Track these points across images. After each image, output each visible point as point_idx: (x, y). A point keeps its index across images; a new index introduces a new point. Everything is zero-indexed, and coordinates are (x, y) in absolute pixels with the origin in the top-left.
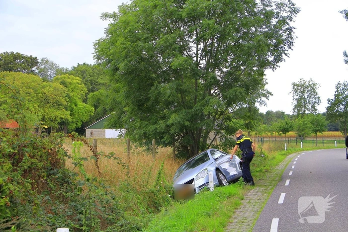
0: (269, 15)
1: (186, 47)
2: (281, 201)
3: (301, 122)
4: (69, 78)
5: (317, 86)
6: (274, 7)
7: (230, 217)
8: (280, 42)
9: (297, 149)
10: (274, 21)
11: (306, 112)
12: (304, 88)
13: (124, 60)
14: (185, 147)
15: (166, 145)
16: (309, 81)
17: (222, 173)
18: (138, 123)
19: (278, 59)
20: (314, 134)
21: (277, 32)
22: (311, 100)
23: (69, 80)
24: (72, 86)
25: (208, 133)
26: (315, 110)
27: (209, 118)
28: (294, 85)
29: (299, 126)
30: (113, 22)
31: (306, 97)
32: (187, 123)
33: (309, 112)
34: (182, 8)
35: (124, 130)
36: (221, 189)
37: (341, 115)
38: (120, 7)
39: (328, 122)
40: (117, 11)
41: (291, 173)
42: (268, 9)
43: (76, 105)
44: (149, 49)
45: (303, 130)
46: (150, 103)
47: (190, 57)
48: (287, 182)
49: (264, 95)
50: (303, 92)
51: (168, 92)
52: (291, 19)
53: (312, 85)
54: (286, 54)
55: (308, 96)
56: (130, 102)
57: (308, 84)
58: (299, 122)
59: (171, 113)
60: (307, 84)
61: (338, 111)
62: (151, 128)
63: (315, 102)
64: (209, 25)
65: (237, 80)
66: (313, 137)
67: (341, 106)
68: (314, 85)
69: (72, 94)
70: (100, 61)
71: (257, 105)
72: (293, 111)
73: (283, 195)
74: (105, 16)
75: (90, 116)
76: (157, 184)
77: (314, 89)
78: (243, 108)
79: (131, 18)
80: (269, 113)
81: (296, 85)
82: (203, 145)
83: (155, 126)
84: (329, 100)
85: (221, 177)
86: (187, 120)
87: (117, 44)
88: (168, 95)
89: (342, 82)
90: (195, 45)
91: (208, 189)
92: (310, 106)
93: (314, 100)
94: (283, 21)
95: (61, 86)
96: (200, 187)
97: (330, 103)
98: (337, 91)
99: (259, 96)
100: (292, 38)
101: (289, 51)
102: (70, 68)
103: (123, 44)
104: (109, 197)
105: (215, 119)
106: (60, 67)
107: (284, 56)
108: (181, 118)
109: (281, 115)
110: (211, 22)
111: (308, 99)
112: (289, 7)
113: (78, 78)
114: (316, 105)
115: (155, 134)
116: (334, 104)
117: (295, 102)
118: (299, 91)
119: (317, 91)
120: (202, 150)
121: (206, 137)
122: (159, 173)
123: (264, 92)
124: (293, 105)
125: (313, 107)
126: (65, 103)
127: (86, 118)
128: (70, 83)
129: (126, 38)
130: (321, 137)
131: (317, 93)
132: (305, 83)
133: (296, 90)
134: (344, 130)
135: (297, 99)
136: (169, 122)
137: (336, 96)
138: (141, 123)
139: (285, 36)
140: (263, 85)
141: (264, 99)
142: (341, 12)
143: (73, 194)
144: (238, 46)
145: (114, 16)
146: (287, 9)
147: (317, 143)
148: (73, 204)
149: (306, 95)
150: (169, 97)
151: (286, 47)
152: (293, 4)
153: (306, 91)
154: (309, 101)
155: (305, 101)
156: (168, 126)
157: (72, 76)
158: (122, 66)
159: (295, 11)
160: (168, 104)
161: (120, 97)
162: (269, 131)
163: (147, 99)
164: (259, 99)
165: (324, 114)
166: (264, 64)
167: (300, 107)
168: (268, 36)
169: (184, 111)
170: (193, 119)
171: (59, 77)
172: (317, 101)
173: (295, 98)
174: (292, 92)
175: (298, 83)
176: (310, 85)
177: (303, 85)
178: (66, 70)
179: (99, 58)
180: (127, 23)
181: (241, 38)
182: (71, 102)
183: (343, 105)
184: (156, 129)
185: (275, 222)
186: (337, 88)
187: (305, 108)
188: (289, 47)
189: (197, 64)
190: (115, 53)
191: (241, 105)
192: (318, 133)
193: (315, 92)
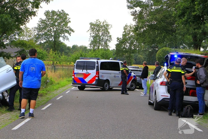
5: (110, 27)
11: (100, 47)
12: (99, 28)
16: (103, 22)
22: (104, 37)
26: (107, 46)
28: (91, 24)
31: (101, 35)
33: (102, 48)
37: (126, 51)
49: (67, 31)
50: (98, 31)
53: (106, 26)
55: (102, 34)
57: (102, 25)
61: (124, 48)
63: (107, 40)
67: (127, 44)
68: (107, 25)
71: (61, 39)
72: (89, 46)
77: (107, 29)
78: (49, 41)
81: (94, 25)
84: (118, 39)
92: (103, 43)
93: (107, 38)
97: (118, 41)
98: (125, 32)
99: (63, 31)
111: (102, 37)
114: (108, 42)
116: (121, 42)
117: (92, 39)
118: (95, 30)
119: (109, 30)
123: (67, 29)
124: (90, 41)
125: (106, 43)
131: (109, 32)
132: (100, 24)
133: (93, 29)
135: (93, 36)
137: (123, 35)
140: (67, 23)
141: (66, 34)
149: (101, 33)
153: (101, 30)
154: (103, 39)
155: (100, 38)
162: (68, 61)
164: (63, 35)
167: (96, 43)
172: (109, 39)
173: (92, 35)
174: (90, 31)
175: (95, 23)
176: (104, 26)
177: (98, 25)
183: (128, 43)
187: (99, 43)
191: (48, 39)
193: (107, 31)
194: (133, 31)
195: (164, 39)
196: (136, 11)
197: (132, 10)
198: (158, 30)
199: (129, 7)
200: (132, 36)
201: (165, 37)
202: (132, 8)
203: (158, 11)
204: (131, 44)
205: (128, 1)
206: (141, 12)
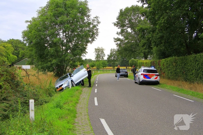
0: (89, 24)
1: (58, 34)
2: (96, 91)
3: (98, 63)
4: (6, 45)
5: (104, 50)
6: (91, 21)
7: (79, 97)
8: (93, 34)
9: (97, 73)
10: (91, 26)
11: (100, 60)
13: (35, 39)
14: (58, 72)
15: (51, 71)
17: (73, 82)
18: (40, 63)
19: (93, 40)
20: (103, 68)
21: (93, 30)
22: (102, 55)
23: (6, 46)
24: (8, 48)
25: (67, 67)
26: (103, 59)
27: (67, 61)
28: (96, 49)
29: (98, 65)
30: (30, 24)
31: (100, 54)
32: (59, 63)
34: (57, 19)
35: (34, 66)
36: (73, 88)
37: (112, 61)
38: (32, 18)
39: (108, 63)
40: (31, 20)
41: (97, 82)
42: (89, 21)
43: (9, 56)
44: (45, 35)
45: (99, 66)
46: (44, 56)
47: (60, 38)
48: (96, 85)
50: (99, 52)
51: (52, 51)
52: (97, 25)
54: (96, 38)
56: (37, 55)
58: (97, 63)
59: (53, 60)
60: (100, 49)
61: (111, 59)
62: (45, 65)
64: (68, 26)
65: (78, 47)
66: (103, 69)
68: (103, 49)
69: (7, 51)
70: (24, 39)
72: (95, 59)
73: (96, 90)
74: (27, 21)
75: (15, 60)
76: (49, 86)
79: (38, 23)
80: (86, 59)
81: (97, 49)
82: (65, 71)
83: (47, 64)
84: (108, 55)
85: (73, 83)
86: (59, 62)
87: (32, 33)
88: (52, 52)
89: (113, 49)
90: (62, 34)
91: (69, 88)
94: (95, 26)
95: (3, 48)
96: (65, 87)
98: (111, 52)
100: (98, 32)
101: (97, 37)
102: (6, 41)
103: (34, 33)
104: (35, 91)
105: (69, 62)
106: (2, 40)
107: (95, 39)
108: (57, 61)
109: (90, 60)
110: (69, 25)
112: (97, 21)
113: (10, 45)
114: (103, 57)
115: (47, 67)
116: (110, 57)
117: (96, 56)
120: (65, 74)
121: (66, 69)
122: (50, 82)
125: (102, 57)
126: (5, 55)
127: (13, 61)
128: (7, 47)
129: (35, 30)
130: (105, 69)
133: (96, 51)
134: (113, 66)
136: (52, 63)
137: (110, 54)
138: (41, 63)
139: (95, 31)
141: (84, 54)
142: (113, 23)
143: (21, 89)
144: (78, 35)
145: (30, 22)
146: (96, 22)
147: (104, 71)
148: (21, 93)
149: (100, 53)
150: (52, 53)
151: (96, 36)
152: (98, 20)
155: (100, 55)
156: (52, 65)
157: (8, 44)
158: (34, 41)
159: (99, 23)
160: (52, 56)
161: (33, 53)
163: (44, 54)
165: (106, 60)
166: (88, 42)
167: (98, 57)
168: (89, 31)
169: (58, 59)
170: (61, 61)
171: (2, 44)
173: (96, 54)
178: (5, 41)
179: (24, 38)
180: (36, 25)
181: (80, 32)
182: (7, 54)
184: (47, 65)
185: (96, 99)
186: (111, 51)
187: (100, 58)
188: (97, 36)
189: (63, 41)
190: (31, 36)
192: (104, 67)
193: (103, 52)
194: (116, 52)
195: (131, 55)
196: (118, 43)
197: (116, 43)
198: (128, 51)
199: (115, 41)
200: (114, 54)
201: (131, 54)
202: (116, 42)
203: (128, 43)
204: (114, 57)
205: (114, 39)
206: (120, 43)
